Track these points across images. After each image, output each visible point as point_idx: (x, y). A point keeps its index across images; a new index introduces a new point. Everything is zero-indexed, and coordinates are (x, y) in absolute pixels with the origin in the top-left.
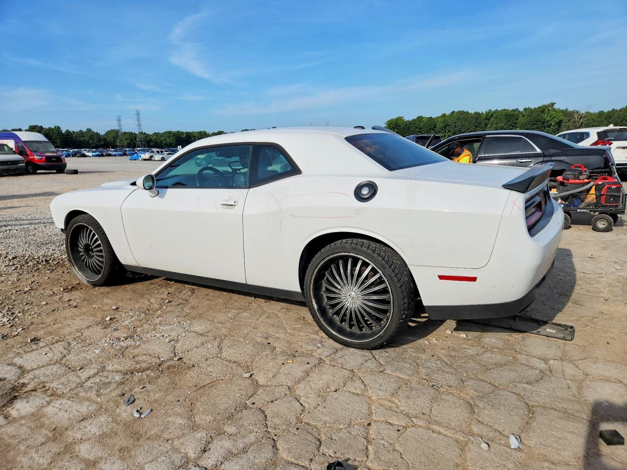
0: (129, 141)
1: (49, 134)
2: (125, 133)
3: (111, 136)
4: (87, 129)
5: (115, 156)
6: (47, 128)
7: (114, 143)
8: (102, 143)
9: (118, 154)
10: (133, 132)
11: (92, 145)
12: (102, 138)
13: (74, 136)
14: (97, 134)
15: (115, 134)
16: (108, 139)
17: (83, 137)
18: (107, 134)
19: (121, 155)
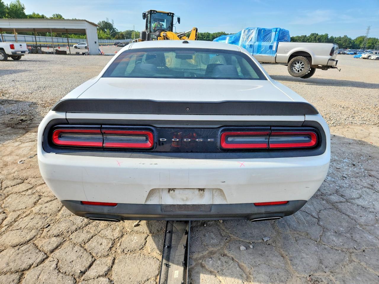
0: (371, 44)
1: (320, 39)
2: (370, 38)
3: (359, 40)
4: (344, 36)
5: (348, 54)
6: (320, 35)
7: (359, 46)
8: (351, 45)
9: (351, 53)
10: (376, 38)
11: (344, 46)
12: (352, 41)
13: (335, 40)
14: (350, 39)
15: (362, 39)
16: (355, 43)
17: (340, 41)
18: (356, 39)
19: (352, 54)
